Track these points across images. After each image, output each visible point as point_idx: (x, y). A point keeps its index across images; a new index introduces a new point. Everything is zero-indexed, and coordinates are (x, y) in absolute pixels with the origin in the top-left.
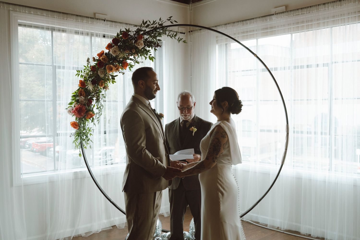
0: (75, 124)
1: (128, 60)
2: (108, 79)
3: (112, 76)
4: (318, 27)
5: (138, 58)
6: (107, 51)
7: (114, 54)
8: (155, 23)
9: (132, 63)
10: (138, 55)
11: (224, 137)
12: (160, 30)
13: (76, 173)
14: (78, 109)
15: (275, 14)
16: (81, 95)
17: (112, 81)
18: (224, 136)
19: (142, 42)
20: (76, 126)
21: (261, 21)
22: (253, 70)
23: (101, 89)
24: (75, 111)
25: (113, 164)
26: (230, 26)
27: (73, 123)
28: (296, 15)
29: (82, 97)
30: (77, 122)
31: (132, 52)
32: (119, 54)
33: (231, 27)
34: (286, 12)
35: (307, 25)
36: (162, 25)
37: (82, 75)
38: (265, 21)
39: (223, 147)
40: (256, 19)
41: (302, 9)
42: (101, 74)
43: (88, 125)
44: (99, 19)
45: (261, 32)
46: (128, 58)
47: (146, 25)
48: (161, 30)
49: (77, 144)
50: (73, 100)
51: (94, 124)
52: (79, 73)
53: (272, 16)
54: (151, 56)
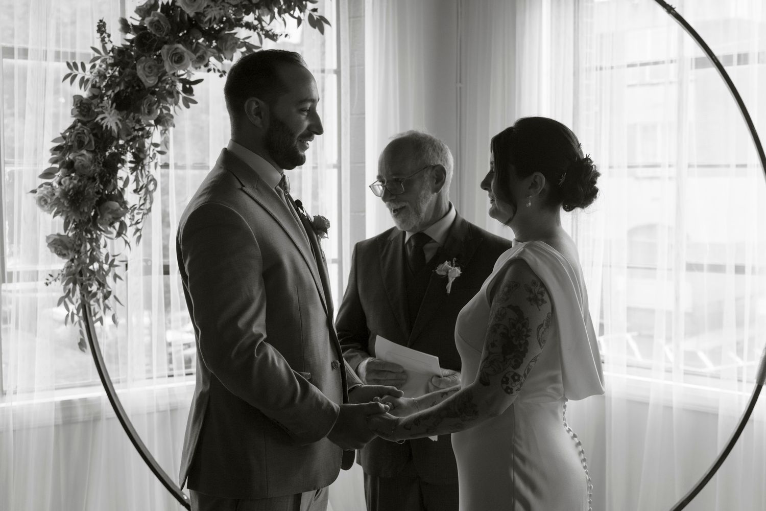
0: (61, 241)
1: (237, 30)
2: (172, 94)
3: (185, 82)
5: (271, 20)
7: (188, 6)
10: (271, 11)
11: (540, 302)
13: (67, 406)
14: (69, 191)
16: (81, 145)
17: (184, 98)
18: (540, 297)
20: (67, 248)
23: (150, 125)
24: (62, 200)
27: (55, 240)
29: (84, 152)
30: (70, 234)
32: (208, 6)
37: (83, 77)
39: (538, 335)
42: (147, 76)
43: (105, 246)
46: (238, 23)
49: (73, 308)
50: (55, 162)
51: (126, 242)
52: (75, 72)
54: (315, 14)
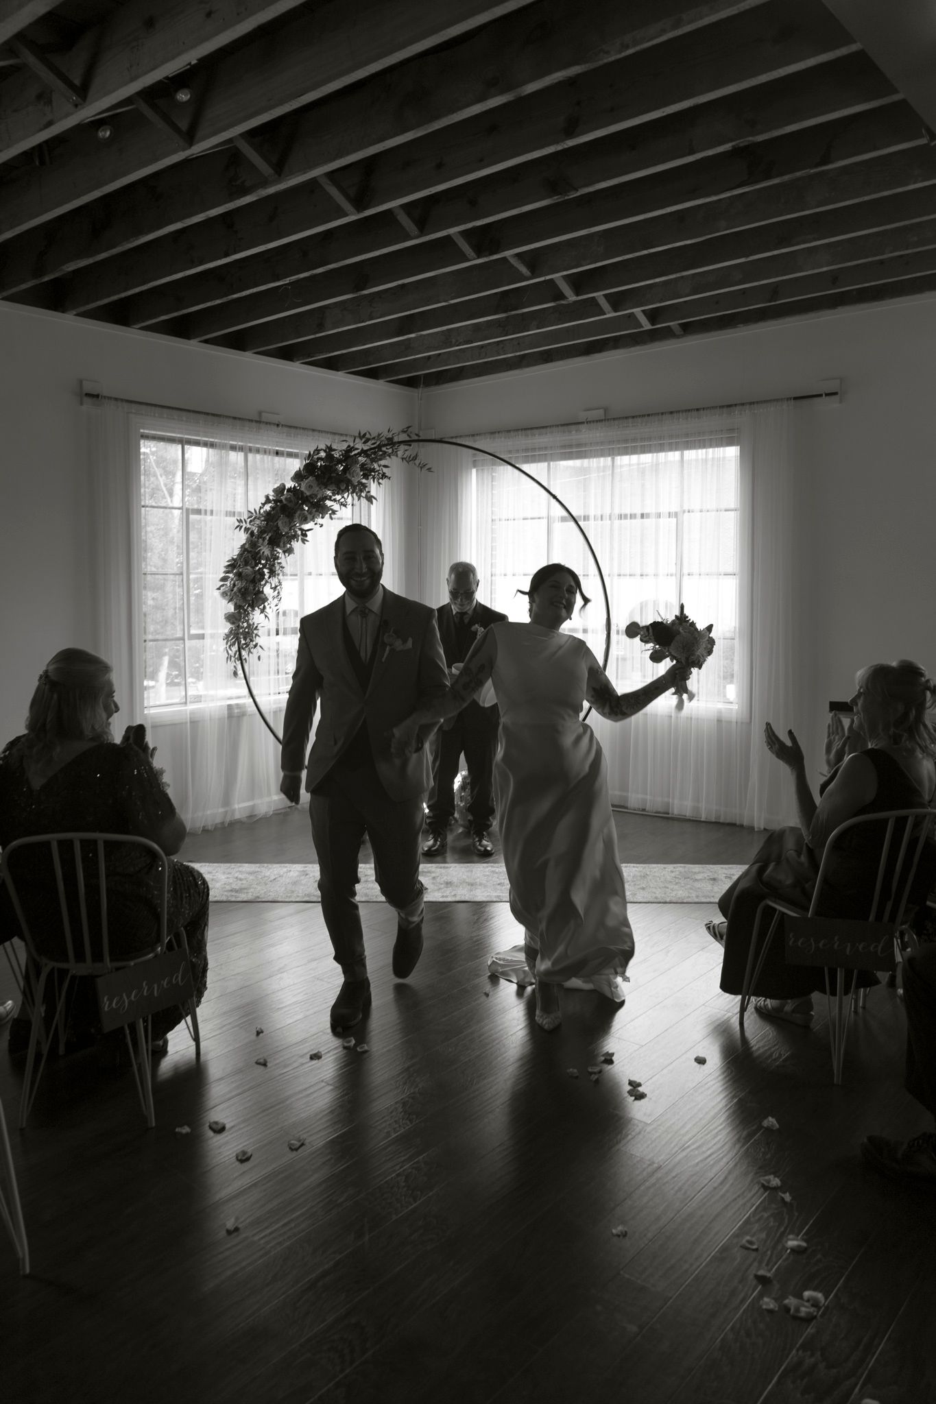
0: (233, 616)
2: (295, 537)
3: (302, 530)
4: (660, 448)
5: (347, 498)
6: (290, 484)
7: (304, 489)
8: (380, 437)
9: (336, 507)
10: (347, 492)
12: (386, 448)
13: (232, 706)
14: (241, 589)
15: (585, 423)
16: (246, 563)
17: (301, 539)
20: (236, 619)
21: (559, 433)
22: (543, 518)
23: (281, 553)
24: (238, 594)
26: (501, 438)
27: (229, 615)
28: (623, 427)
29: (249, 568)
30: (236, 612)
31: (340, 489)
32: (316, 490)
33: (503, 439)
34: (605, 420)
35: (641, 446)
36: (393, 440)
37: (246, 527)
38: (567, 432)
41: (633, 417)
42: (283, 527)
43: (254, 618)
44: (270, 423)
46: (329, 499)
47: (363, 439)
48: (390, 448)
49: (232, 653)
50: (228, 573)
51: (266, 616)
52: (241, 524)
53: (580, 426)
54: (368, 494)
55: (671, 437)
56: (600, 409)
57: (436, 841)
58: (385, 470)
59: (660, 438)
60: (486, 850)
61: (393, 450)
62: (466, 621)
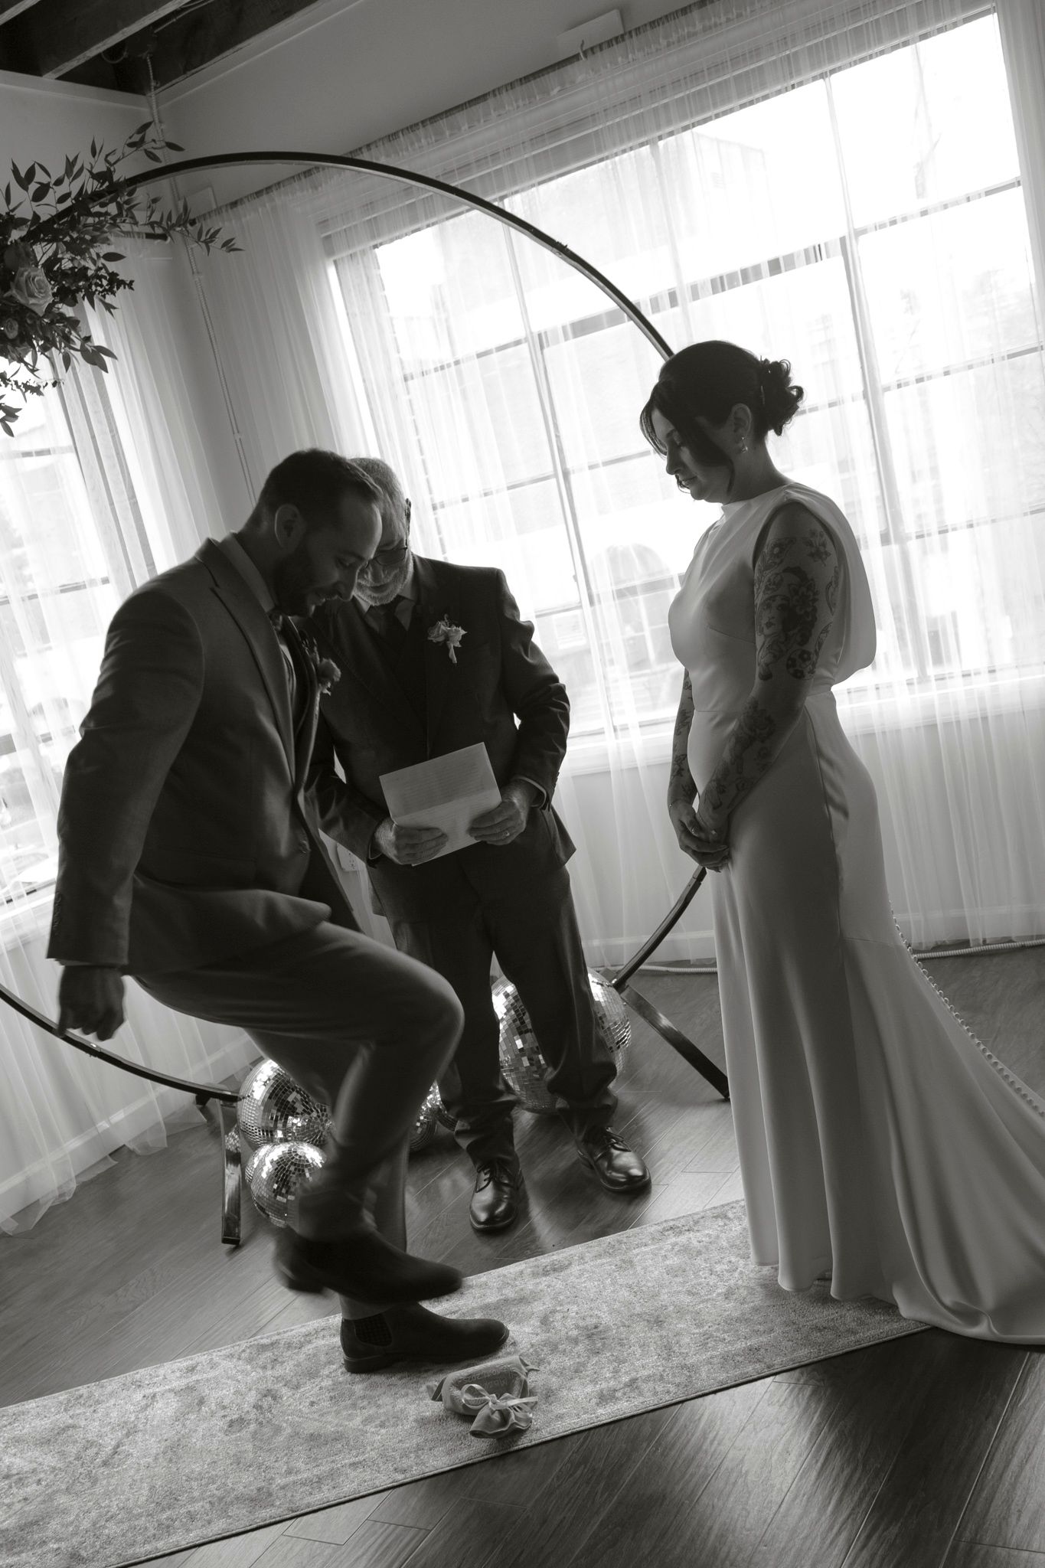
4: (791, 73)
8: (76, 169)
10: (33, 345)
12: (103, 205)
15: (581, 54)
18: (822, 548)
19: (40, 274)
21: (521, 103)
25: (35, 891)
28: (679, 41)
34: (630, 32)
36: (112, 178)
38: (538, 98)
40: (495, 95)
45: (534, 153)
47: (33, 187)
48: (111, 201)
53: (569, 67)
54: (88, 346)
55: (811, 30)
56: (613, 9)
57: (498, 1186)
58: (112, 266)
59: (784, 42)
60: (631, 1179)
61: (120, 207)
62: (406, 620)
